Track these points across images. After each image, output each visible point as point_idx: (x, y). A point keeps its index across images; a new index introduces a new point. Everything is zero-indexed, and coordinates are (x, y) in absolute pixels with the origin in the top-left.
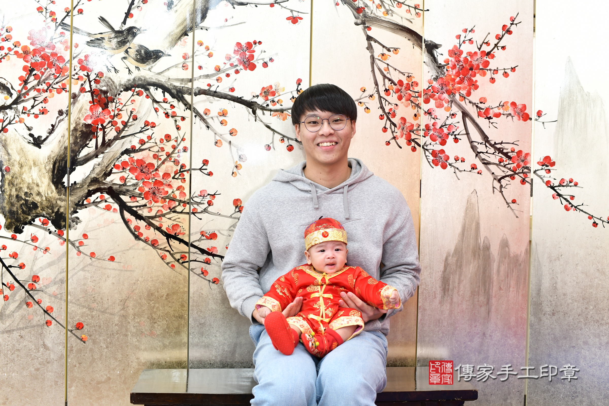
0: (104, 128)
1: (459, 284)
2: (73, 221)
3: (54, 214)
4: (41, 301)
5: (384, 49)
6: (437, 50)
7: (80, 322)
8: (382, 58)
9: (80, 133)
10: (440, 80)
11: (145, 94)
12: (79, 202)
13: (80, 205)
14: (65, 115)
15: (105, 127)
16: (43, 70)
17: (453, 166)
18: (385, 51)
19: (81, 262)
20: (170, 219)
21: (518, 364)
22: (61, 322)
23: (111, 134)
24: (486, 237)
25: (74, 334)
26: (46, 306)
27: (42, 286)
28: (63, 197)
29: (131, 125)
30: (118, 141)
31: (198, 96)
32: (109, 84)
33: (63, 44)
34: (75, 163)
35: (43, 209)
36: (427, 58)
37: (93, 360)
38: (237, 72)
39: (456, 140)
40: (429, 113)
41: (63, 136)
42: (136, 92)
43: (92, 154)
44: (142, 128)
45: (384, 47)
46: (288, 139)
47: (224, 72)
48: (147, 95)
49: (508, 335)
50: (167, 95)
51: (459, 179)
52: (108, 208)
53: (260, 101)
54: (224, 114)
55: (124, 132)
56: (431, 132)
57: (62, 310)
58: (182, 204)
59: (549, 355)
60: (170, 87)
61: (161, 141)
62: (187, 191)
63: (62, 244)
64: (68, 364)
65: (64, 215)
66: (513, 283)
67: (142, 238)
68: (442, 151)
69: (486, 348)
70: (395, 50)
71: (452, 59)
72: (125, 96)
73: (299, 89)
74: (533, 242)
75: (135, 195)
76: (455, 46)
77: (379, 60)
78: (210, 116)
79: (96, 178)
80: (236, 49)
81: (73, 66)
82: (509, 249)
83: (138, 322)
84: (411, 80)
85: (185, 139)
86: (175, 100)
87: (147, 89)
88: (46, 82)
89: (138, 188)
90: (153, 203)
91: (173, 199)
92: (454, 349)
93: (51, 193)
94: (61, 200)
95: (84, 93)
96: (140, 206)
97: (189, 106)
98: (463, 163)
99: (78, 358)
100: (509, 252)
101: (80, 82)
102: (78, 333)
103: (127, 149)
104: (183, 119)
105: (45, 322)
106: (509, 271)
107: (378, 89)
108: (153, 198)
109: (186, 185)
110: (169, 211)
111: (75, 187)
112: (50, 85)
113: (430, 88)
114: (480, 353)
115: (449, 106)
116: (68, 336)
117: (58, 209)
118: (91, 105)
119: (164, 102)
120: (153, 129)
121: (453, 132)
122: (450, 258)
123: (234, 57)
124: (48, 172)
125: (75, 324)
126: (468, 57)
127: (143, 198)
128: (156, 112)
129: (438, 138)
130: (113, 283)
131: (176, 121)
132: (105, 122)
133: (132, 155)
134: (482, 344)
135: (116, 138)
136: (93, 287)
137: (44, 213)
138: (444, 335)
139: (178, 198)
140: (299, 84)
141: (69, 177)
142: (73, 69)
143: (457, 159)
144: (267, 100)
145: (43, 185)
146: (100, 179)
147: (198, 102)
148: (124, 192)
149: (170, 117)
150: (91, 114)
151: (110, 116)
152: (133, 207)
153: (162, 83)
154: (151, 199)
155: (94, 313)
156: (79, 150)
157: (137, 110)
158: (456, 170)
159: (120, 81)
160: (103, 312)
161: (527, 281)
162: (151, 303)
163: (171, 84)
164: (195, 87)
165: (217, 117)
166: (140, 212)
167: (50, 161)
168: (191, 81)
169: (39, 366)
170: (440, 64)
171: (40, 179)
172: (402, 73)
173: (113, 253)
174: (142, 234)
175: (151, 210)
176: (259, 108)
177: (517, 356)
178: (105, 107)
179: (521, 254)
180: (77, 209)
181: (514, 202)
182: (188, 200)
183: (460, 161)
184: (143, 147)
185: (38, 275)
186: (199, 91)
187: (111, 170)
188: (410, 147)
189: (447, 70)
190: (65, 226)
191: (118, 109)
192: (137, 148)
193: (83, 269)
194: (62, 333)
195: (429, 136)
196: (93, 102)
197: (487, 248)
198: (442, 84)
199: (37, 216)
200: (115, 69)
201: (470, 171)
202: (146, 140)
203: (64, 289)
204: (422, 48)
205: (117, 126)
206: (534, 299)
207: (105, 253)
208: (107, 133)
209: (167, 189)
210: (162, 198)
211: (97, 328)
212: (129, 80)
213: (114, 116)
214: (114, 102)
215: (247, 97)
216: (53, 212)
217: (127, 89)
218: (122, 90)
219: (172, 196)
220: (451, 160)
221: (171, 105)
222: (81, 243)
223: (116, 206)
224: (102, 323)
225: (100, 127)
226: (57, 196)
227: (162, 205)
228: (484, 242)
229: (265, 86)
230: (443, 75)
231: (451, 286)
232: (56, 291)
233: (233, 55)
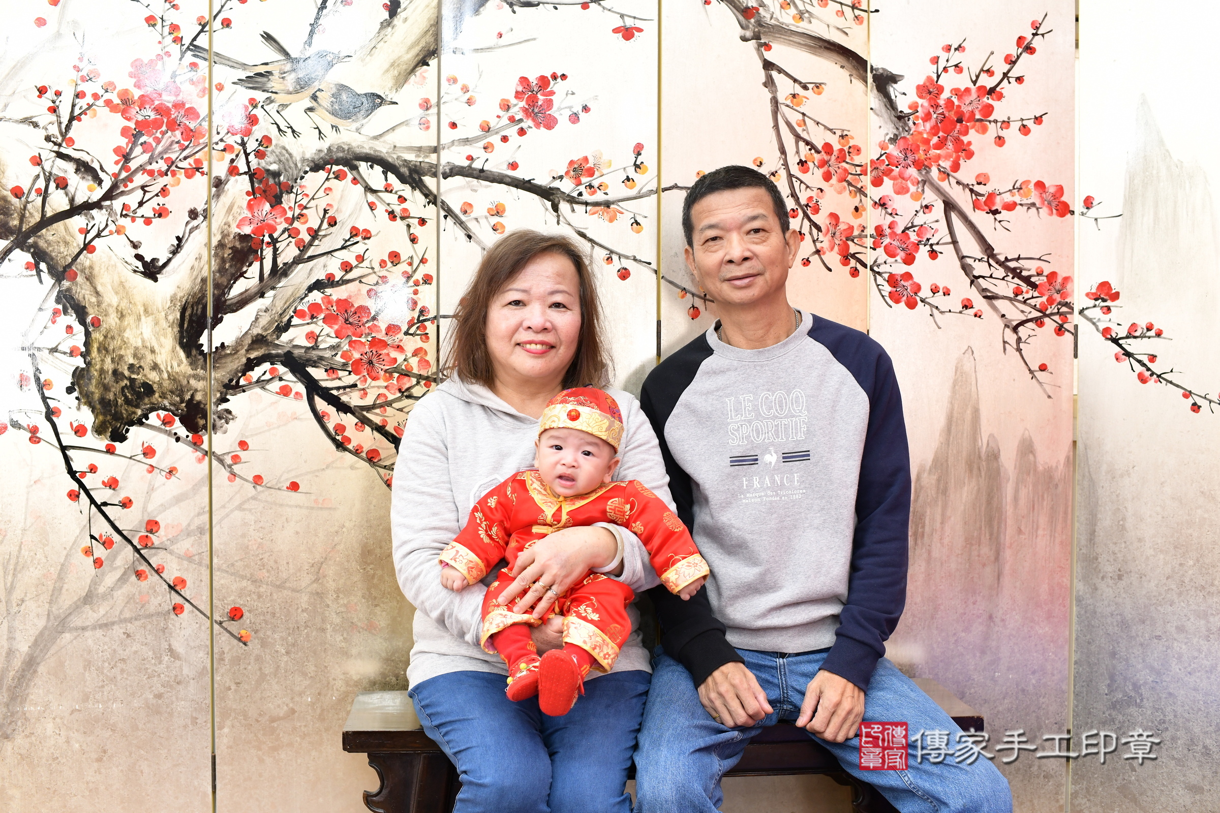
0: (274, 242)
1: (942, 523)
2: (220, 418)
3: (184, 405)
4: (163, 568)
5: (796, 85)
6: (895, 85)
7: (237, 606)
8: (792, 102)
9: (230, 251)
10: (901, 143)
11: (350, 177)
12: (231, 380)
13: (232, 387)
14: (201, 218)
15: (277, 239)
16: (159, 135)
17: (929, 304)
18: (798, 90)
19: (236, 493)
20: (401, 410)
21: (1055, 672)
22: (202, 608)
23: (288, 252)
24: (991, 436)
25: (226, 629)
26: (173, 578)
27: (164, 539)
28: (200, 372)
29: (325, 236)
30: (301, 266)
31: (449, 179)
32: (282, 158)
33: (196, 86)
34: (223, 307)
35: (163, 396)
36: (877, 100)
37: (263, 677)
38: (522, 132)
39: (933, 254)
40: (881, 204)
41: (199, 258)
42: (334, 173)
43: (254, 290)
44: (346, 241)
45: (795, 81)
46: (620, 256)
47: (497, 133)
48: (355, 179)
49: (1036, 618)
50: (392, 177)
51: (939, 328)
52: (285, 391)
53: (567, 186)
54: (498, 211)
55: (312, 248)
56: (887, 241)
57: (203, 584)
58: (423, 382)
59: (1113, 654)
60: (397, 163)
61: (383, 263)
62: (431, 357)
63: (200, 461)
64: (216, 685)
65: (202, 406)
66: (1043, 520)
67: (350, 447)
68: (908, 276)
69: (994, 644)
70: (817, 87)
71: (924, 103)
72: (314, 180)
73: (638, 163)
74: (1080, 445)
75: (334, 366)
76: (929, 79)
77: (787, 106)
78: (473, 215)
79: (261, 335)
80: (520, 89)
81: (214, 125)
82: (1035, 456)
83: (345, 605)
84: (848, 142)
85: (427, 260)
86: (407, 188)
87: (354, 168)
88: (165, 156)
89: (340, 353)
90: (369, 380)
91: (406, 374)
92: (935, 646)
93: (179, 365)
94: (197, 377)
95: (237, 177)
96: (344, 388)
97: (432, 198)
98: (947, 297)
99: (234, 673)
100: (1035, 462)
101: (229, 156)
102: (233, 626)
103: (318, 280)
104: (422, 222)
105: (171, 608)
106: (1036, 499)
107: (785, 160)
108: (368, 371)
109: (430, 347)
110: (399, 395)
111: (223, 353)
112: (173, 163)
113: (884, 157)
114: (983, 652)
115: (920, 190)
116: (215, 632)
117: (192, 396)
118: (249, 198)
119: (386, 191)
120: (366, 241)
121: (928, 240)
122: (925, 475)
123: (515, 105)
124: (171, 326)
125: (227, 610)
126: (953, 99)
127: (350, 372)
128: (372, 210)
129: (899, 251)
130: (297, 533)
131: (409, 226)
132: (275, 230)
133: (329, 291)
134: (986, 637)
135: (298, 261)
136: (259, 540)
137: (166, 403)
138: (917, 619)
139: (415, 371)
140: (639, 154)
141: (210, 336)
142: (214, 132)
143: (935, 290)
144: (579, 184)
145: (163, 351)
146: (269, 337)
147: (451, 190)
148: (315, 362)
149: (398, 218)
150: (250, 216)
151: (286, 220)
152: (332, 389)
153: (382, 155)
154: (365, 374)
155: (262, 590)
156: (228, 284)
157: (335, 208)
158: (934, 310)
159: (303, 153)
160: (278, 587)
161: (1069, 517)
162: (368, 569)
163: (398, 158)
164: (443, 161)
165: (486, 218)
166: (344, 398)
167: (175, 305)
168: (435, 150)
169: (162, 690)
170: (901, 112)
171: (158, 339)
172: (830, 130)
173: (297, 476)
174: (349, 440)
175: (366, 394)
176: (564, 200)
177: (1053, 656)
178: (276, 201)
179: (1057, 467)
180: (226, 394)
181: (1043, 368)
182: (433, 374)
183: (941, 293)
184: (349, 276)
185: (157, 519)
186: (451, 170)
187: (289, 321)
188: (848, 268)
189: (914, 124)
190: (205, 427)
191: (300, 206)
192: (337, 279)
193: (240, 508)
194: (203, 628)
195: (882, 248)
196: (254, 193)
197: (994, 456)
198: (906, 150)
199: (152, 409)
200: (293, 131)
201: (961, 312)
202: (354, 263)
203: (206, 545)
204: (866, 82)
205: (300, 237)
206: (1084, 551)
207: (281, 476)
208: (280, 250)
209: (394, 354)
210: (386, 371)
211: (268, 617)
212: (320, 151)
213: (294, 219)
214: (292, 192)
215: (542, 180)
216: (182, 401)
217: (316, 167)
218: (308, 169)
219: (403, 367)
220: (925, 293)
221: (400, 197)
222: (236, 459)
223: (301, 388)
224: (277, 607)
225: (267, 239)
226: (189, 371)
227: (385, 384)
228: (988, 444)
229: (575, 159)
230: (906, 133)
231: (927, 529)
232: (191, 549)
233: (513, 101)
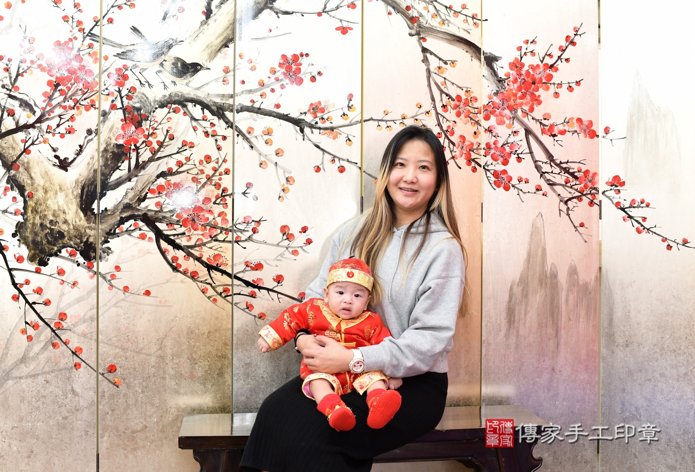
0: (137, 149)
1: (525, 315)
2: (104, 252)
3: (82, 244)
4: (69, 341)
5: (441, 62)
6: (496, 63)
7: (113, 364)
8: (438, 71)
9: (111, 154)
10: (501, 95)
11: (182, 111)
12: (111, 230)
13: (111, 234)
14: (94, 134)
15: (139, 147)
16: (69, 85)
17: (517, 188)
18: (442, 64)
19: (113, 297)
20: (211, 248)
21: (591, 401)
22: (92, 365)
23: (145, 155)
24: (553, 264)
25: (106, 378)
26: (74, 347)
27: (70, 324)
28: (92, 225)
29: (167, 146)
30: (153, 163)
31: (240, 113)
32: (142, 100)
33: (92, 57)
34: (106, 187)
35: (70, 239)
36: (486, 71)
37: (128, 407)
38: (282, 87)
39: (519, 159)
40: (489, 130)
41: (92, 158)
42: (173, 109)
43: (124, 177)
44: (180, 149)
45: (440, 59)
46: (339, 159)
47: (268, 87)
48: (185, 112)
49: (579, 370)
50: (206, 112)
51: (523, 202)
52: (143, 237)
53: (308, 118)
54: (269, 132)
55: (160, 152)
56: (492, 151)
57: (93, 351)
58: (224, 232)
59: (624, 390)
60: (210, 104)
61: (201, 162)
62: (229, 217)
63: (92, 277)
64: (99, 412)
65: (93, 245)
66: (583, 313)
67: (181, 270)
68: (505, 172)
69: (555, 385)
70: (453, 63)
71: (513, 73)
72: (161, 113)
73: (350, 105)
74: (603, 269)
75: (172, 222)
76: (516, 59)
77: (436, 73)
78: (254, 134)
79: (129, 203)
80: (282, 62)
81: (103, 80)
82: (578, 276)
83: (177, 364)
84: (470, 95)
85: (227, 161)
86: (216, 118)
87: (185, 106)
88: (73, 98)
89: (175, 215)
90: (192, 230)
91: (214, 227)
92: (521, 386)
93: (80, 221)
94: (89, 228)
95: (116, 111)
96: (178, 235)
97: (230, 125)
98: (527, 184)
99: (111, 404)
100: (578, 279)
101: (111, 98)
102: (110, 376)
103: (163, 172)
104: (224, 138)
105: (73, 365)
106: (578, 301)
107: (435, 105)
108: (192, 225)
109: (228, 211)
110: (210, 239)
111: (106, 214)
112: (78, 102)
113: (490, 104)
114: (549, 390)
115: (511, 122)
116: (99, 380)
117: (88, 239)
118: (122, 123)
119: (203, 120)
120: (191, 149)
121: (516, 151)
122: (515, 287)
123: (279, 71)
124: (76, 198)
125: (107, 367)
126: (530, 71)
127: (181, 226)
128: (195, 131)
129: (499, 157)
130: (149, 320)
131: (216, 140)
132: (138, 142)
133: (169, 178)
134: (551, 381)
135: (151, 160)
136: (127, 325)
137: (72, 243)
138: (511, 371)
139: (220, 225)
140: (351, 100)
141: (99, 204)
142: (102, 84)
143: (520, 180)
144: (316, 117)
145: (70, 212)
146: (133, 205)
147: (241, 120)
148: (160, 219)
149: (210, 136)
150: (123, 133)
151: (145, 136)
152: (170, 235)
153: (201, 99)
154: (190, 227)
155: (128, 354)
156: (110, 173)
157: (173, 129)
158: (520, 191)
159: (155, 97)
160: (138, 352)
161: (598, 311)
162: (191, 342)
163: (210, 101)
164: (237, 103)
165: (262, 136)
166: (178, 241)
167: (78, 186)
168: (232, 96)
169: (67, 414)
170: (500, 78)
171: (67, 205)
172: (460, 88)
173: (149, 287)
174: (180, 266)
175: (190, 238)
176: (307, 126)
177: (589, 392)
178: (138, 125)
179: (590, 282)
180: (108, 238)
181: (582, 225)
182: (230, 227)
183: (524, 182)
184: (181, 169)
185: (65, 312)
186: (241, 108)
187: (146, 195)
188: (470, 167)
189: (508, 84)
190: (95, 258)
191: (153, 128)
192: (174, 171)
193: (115, 305)
194: (92, 377)
195: (490, 156)
196: (125, 120)
197: (554, 275)
198: (503, 99)
199: (64, 247)
200: (149, 85)
201: (535, 193)
202: (184, 161)
203: (95, 327)
204: (480, 61)
205: (152, 146)
206: (606, 330)
207: (140, 287)
208: (140, 154)
209: (207, 215)
210: (202, 225)
211: (131, 370)
212: (165, 96)
213: (149, 135)
214: (148, 120)
215: (295, 115)
216: (81, 242)
217: (162, 106)
218: (157, 106)
219: (213, 223)
220: (514, 181)
221: (211, 123)
222: (113, 276)
223: (152, 235)
224: (137, 364)
225: (133, 147)
226: (86, 224)
227: (202, 233)
228: (551, 269)
229: (314, 103)
230: (503, 90)
231: (517, 318)
232: (85, 330)
233: (278, 68)
